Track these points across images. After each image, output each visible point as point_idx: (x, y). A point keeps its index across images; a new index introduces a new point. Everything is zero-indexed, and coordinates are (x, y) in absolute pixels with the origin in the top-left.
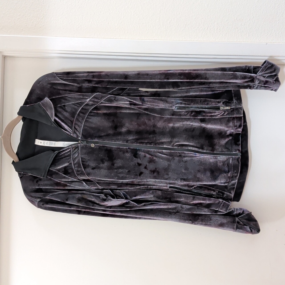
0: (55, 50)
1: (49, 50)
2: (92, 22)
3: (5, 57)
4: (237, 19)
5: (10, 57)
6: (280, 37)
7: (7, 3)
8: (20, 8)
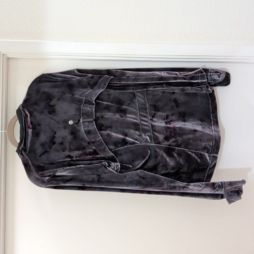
0: (53, 53)
1: (46, 53)
2: (83, 28)
3: (8, 59)
4: (207, 25)
5: (13, 58)
6: (244, 40)
7: (10, 12)
8: (21, 16)
